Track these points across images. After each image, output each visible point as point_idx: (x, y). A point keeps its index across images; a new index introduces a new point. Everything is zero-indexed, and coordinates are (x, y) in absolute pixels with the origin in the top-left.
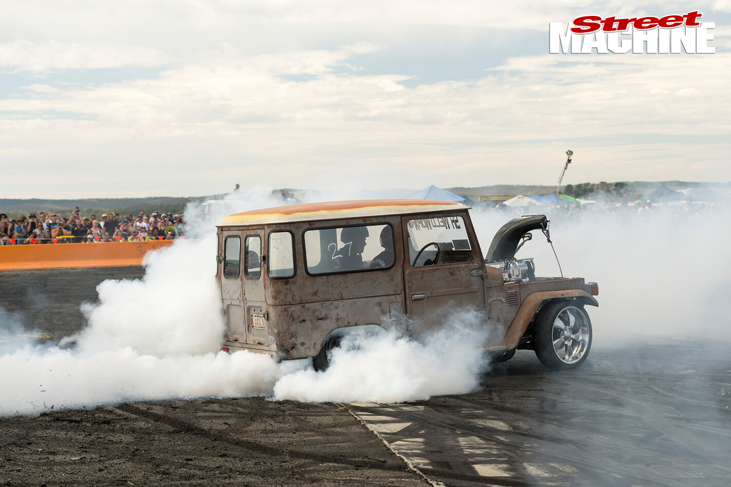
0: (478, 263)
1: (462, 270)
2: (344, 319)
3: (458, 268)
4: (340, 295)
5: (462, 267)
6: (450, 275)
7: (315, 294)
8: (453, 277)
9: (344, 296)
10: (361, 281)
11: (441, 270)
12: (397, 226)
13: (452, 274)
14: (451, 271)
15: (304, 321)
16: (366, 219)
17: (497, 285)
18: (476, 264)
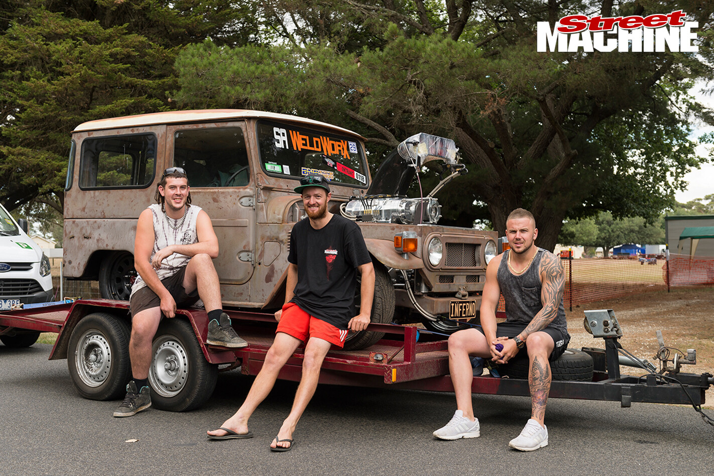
0: (251, 189)
1: (229, 197)
2: (104, 240)
3: (223, 193)
4: (103, 214)
5: (228, 192)
6: (212, 201)
7: (84, 209)
8: (216, 203)
9: (106, 214)
10: (121, 199)
11: (201, 194)
12: (161, 138)
13: (215, 200)
14: (215, 196)
15: (73, 237)
16: (134, 129)
17: (276, 221)
18: (248, 190)
